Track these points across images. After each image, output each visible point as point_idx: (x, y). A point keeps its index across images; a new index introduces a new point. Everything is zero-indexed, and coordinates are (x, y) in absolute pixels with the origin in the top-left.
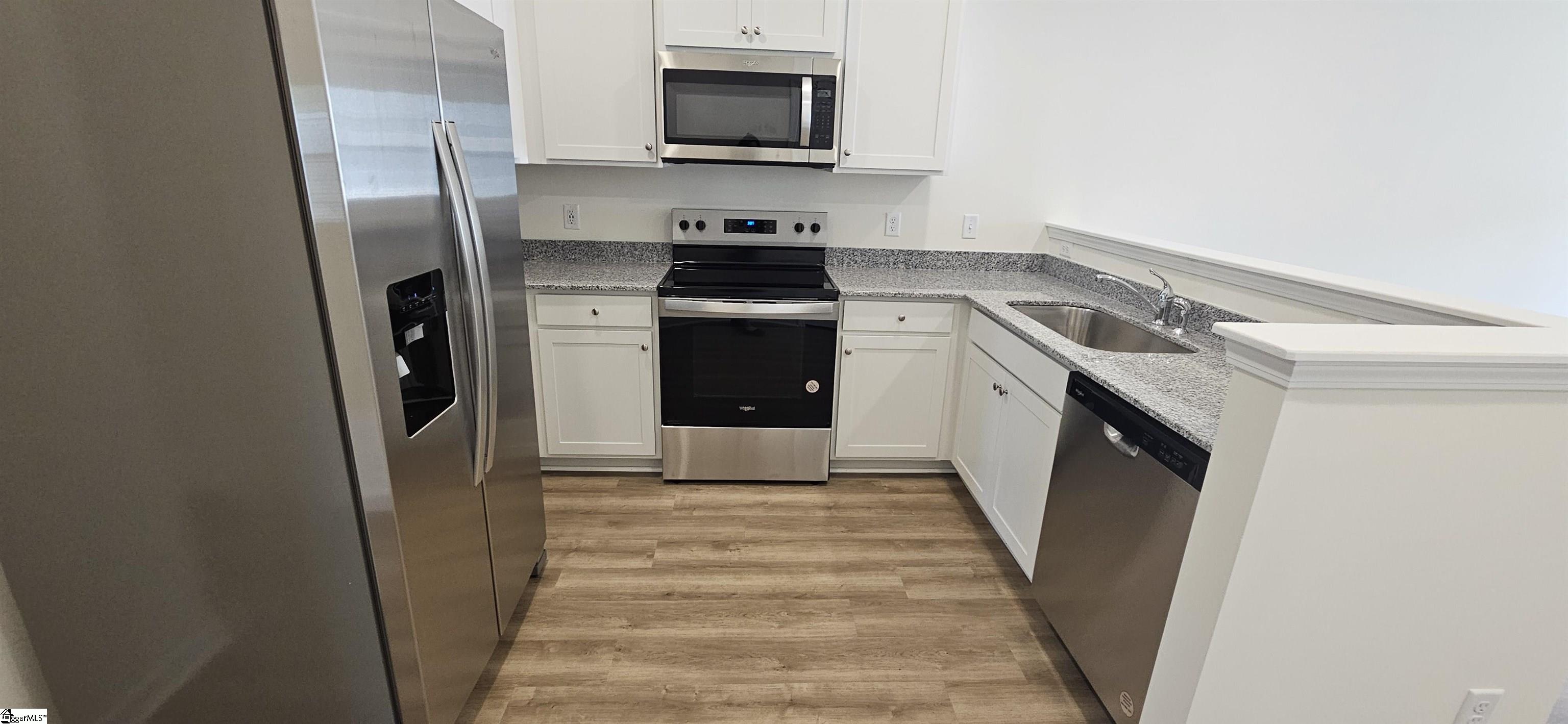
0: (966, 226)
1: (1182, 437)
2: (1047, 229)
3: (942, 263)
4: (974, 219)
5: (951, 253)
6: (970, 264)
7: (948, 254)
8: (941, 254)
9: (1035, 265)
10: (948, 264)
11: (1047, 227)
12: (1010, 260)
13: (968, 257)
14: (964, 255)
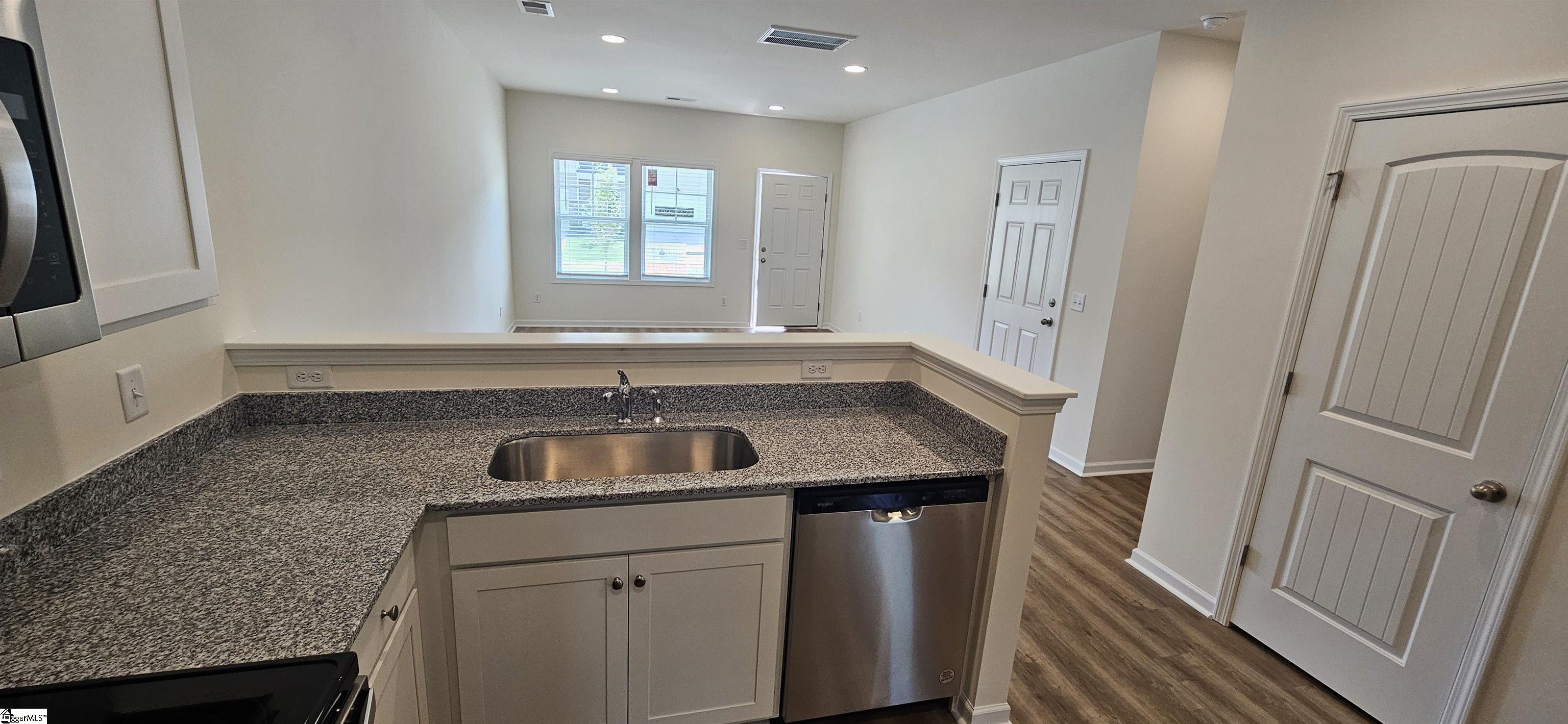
0: (128, 395)
1: (966, 477)
2: (230, 357)
3: (120, 491)
4: (135, 374)
5: (129, 462)
6: (162, 466)
7: (123, 466)
8: (111, 473)
9: (239, 420)
10: (130, 487)
11: (228, 351)
12: (211, 426)
13: (156, 454)
14: (150, 454)
